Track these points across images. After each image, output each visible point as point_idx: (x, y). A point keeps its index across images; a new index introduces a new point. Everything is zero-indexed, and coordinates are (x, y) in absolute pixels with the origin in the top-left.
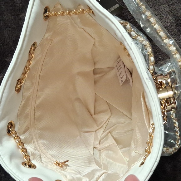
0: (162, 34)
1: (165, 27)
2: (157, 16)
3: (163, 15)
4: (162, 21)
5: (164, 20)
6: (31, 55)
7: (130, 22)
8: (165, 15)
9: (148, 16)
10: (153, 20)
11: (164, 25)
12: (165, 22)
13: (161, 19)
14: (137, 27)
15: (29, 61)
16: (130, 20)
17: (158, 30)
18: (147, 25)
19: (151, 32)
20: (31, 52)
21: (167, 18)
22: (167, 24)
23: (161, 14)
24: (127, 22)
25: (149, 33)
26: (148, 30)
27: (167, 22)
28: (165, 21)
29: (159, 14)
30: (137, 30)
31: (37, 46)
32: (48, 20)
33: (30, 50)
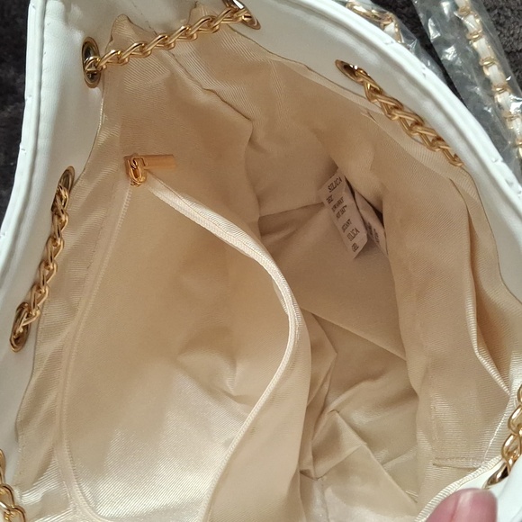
0: (493, 72)
1: (508, 54)
2: (488, 10)
3: (509, 13)
4: (501, 33)
5: (509, 30)
6: (59, 217)
7: (399, 16)
8: (516, 12)
9: (460, 6)
10: (473, 22)
11: (504, 46)
12: (512, 35)
13: (501, 25)
14: (418, 35)
15: (53, 238)
16: (403, 8)
17: (483, 57)
18: (450, 37)
19: (459, 62)
20: (60, 205)
21: (518, 24)
22: (515, 44)
23: (502, 8)
24: (390, 15)
25: (451, 64)
26: (450, 54)
27: (516, 36)
28: (512, 32)
29: (496, 7)
30: (419, 45)
31: (76, 179)
32: (101, 83)
33: (55, 200)
